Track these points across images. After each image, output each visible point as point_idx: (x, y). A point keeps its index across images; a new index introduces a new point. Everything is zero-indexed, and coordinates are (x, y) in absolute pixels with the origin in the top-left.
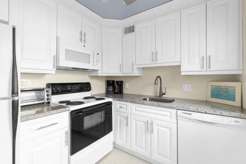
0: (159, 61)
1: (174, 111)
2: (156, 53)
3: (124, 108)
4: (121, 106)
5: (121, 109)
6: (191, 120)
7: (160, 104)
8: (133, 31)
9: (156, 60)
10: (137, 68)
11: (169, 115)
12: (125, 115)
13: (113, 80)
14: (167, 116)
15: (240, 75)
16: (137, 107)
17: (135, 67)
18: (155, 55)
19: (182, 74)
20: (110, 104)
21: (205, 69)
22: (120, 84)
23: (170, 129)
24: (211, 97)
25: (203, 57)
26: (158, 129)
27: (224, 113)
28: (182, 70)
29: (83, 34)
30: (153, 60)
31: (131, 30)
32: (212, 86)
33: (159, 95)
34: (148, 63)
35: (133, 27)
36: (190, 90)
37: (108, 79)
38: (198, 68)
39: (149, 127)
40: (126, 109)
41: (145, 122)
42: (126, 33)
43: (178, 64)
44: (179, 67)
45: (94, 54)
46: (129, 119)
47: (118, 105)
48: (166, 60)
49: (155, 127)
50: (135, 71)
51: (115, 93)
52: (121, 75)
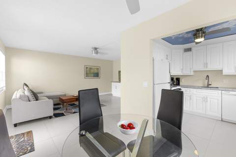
0: (208, 68)
1: (220, 92)
5: (186, 92)
8: (191, 51)
14: (216, 94)
16: (197, 90)
17: (192, 70)
18: (206, 65)
22: (178, 80)
23: (218, 99)
26: (210, 100)
28: (223, 73)
30: (205, 67)
31: (189, 50)
33: (207, 86)
34: (201, 68)
35: (191, 48)
38: (233, 72)
39: (205, 99)
41: (203, 98)
42: (185, 52)
44: (222, 70)
47: (184, 90)
48: (213, 66)
49: (208, 99)
50: (191, 73)
51: (174, 85)
52: (182, 74)
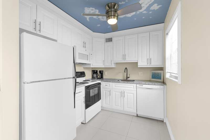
0: (126, 60)
1: (135, 85)
2: (125, 55)
3: (108, 86)
4: (106, 85)
5: (106, 86)
6: (143, 88)
7: (128, 82)
8: (111, 41)
9: (125, 59)
10: (114, 63)
11: (133, 87)
12: (109, 90)
13: (97, 70)
14: (132, 88)
15: (163, 67)
16: (116, 84)
17: (113, 62)
18: (124, 56)
19: (138, 67)
20: (100, 84)
21: (149, 65)
22: (101, 72)
23: (133, 94)
24: (152, 78)
25: (148, 59)
26: (127, 95)
27: (156, 84)
28: (138, 65)
29: (85, 43)
30: (123, 59)
32: (152, 73)
33: (126, 79)
34: (120, 60)
35: (111, 38)
36: (142, 75)
37: (93, 70)
38: (146, 64)
39: (123, 94)
40: (109, 86)
41: (121, 92)
42: (106, 42)
43: (136, 61)
44: (137, 63)
45: (90, 54)
46: (111, 92)
47: (104, 84)
48: (130, 59)
49: (126, 94)
50: (113, 65)
51: (98, 78)
52: (104, 67)
